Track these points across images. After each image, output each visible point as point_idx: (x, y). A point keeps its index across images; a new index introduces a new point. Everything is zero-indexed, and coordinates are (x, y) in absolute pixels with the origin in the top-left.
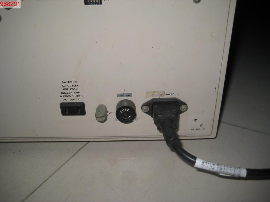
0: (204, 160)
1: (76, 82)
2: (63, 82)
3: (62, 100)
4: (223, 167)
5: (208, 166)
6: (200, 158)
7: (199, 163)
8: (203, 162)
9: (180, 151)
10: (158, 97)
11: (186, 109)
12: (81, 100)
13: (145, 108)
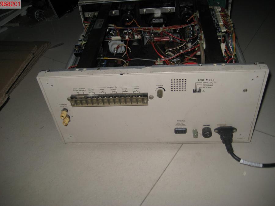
0: (244, 160)
1: (184, 120)
2: (178, 121)
3: (176, 127)
4: (252, 163)
5: (246, 163)
6: (242, 159)
7: (242, 161)
8: (244, 161)
9: (234, 155)
10: (223, 126)
11: (236, 131)
12: (185, 127)
13: (216, 131)
